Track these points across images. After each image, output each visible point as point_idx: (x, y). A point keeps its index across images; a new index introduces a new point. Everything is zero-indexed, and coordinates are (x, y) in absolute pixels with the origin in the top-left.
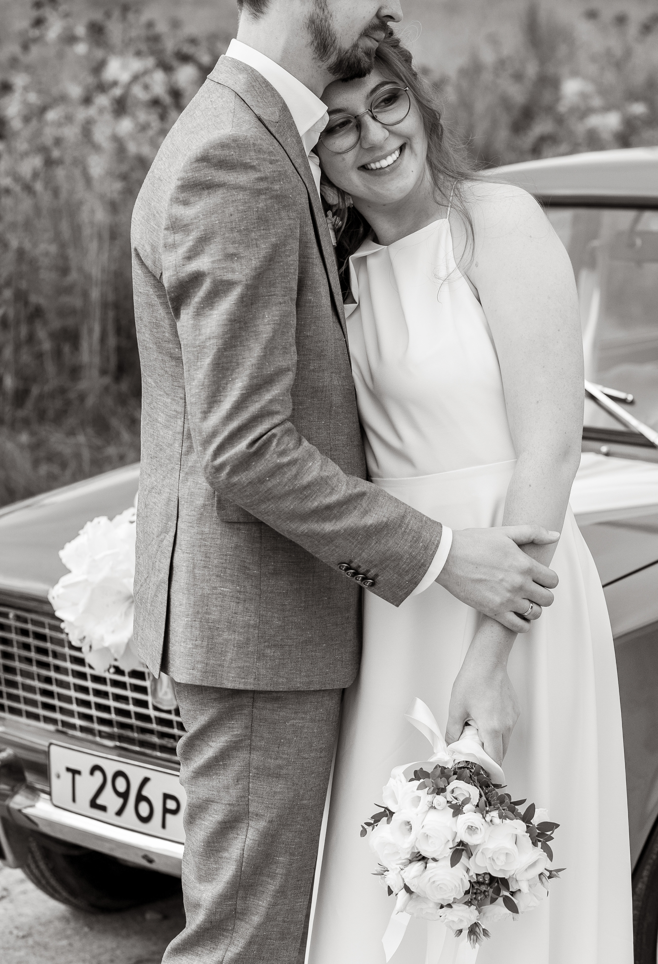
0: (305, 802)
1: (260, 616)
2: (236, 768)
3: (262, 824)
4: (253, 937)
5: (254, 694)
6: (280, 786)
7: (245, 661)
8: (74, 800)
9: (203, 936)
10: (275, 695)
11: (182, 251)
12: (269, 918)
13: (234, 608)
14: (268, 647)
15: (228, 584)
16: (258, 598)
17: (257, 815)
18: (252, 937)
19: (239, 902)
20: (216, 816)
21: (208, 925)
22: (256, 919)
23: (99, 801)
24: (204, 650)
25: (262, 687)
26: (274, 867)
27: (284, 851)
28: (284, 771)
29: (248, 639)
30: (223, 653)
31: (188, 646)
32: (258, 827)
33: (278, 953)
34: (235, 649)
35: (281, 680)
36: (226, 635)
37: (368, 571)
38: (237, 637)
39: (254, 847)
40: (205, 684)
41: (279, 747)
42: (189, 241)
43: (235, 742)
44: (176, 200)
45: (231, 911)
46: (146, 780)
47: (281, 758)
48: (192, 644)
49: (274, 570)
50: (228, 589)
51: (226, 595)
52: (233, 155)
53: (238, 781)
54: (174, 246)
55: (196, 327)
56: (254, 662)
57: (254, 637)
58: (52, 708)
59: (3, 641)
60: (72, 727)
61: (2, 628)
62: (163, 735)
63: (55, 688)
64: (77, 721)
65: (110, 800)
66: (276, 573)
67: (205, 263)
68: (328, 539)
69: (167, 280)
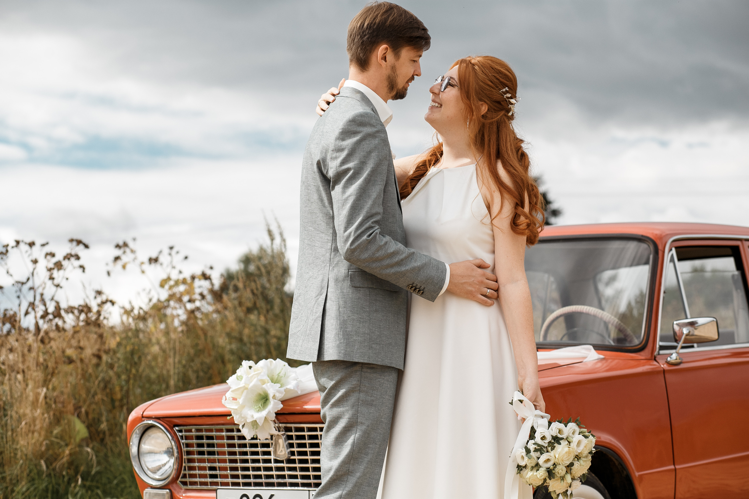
1: (370, 330)
2: (352, 401)
3: (364, 427)
4: (356, 482)
5: (363, 365)
6: (372, 410)
7: (363, 349)
9: (332, 484)
10: (372, 366)
12: (364, 474)
13: (358, 326)
14: (374, 344)
15: (356, 315)
17: (361, 423)
19: (351, 466)
20: (342, 425)
21: (335, 477)
22: (358, 474)
24: (345, 345)
25: (371, 362)
26: (368, 450)
27: (372, 442)
28: (374, 403)
29: (365, 340)
30: (353, 346)
31: (337, 343)
32: (362, 429)
33: (367, 493)
34: (359, 344)
35: (379, 360)
36: (355, 338)
37: (421, 287)
38: (360, 339)
39: (360, 438)
40: (345, 360)
41: (372, 391)
42: (344, 154)
43: (353, 388)
45: (347, 470)
46: (272, 496)
47: (374, 396)
48: (339, 342)
49: (375, 309)
51: (354, 320)
52: (366, 120)
53: (353, 407)
54: (336, 158)
55: (344, 193)
56: (367, 350)
57: (367, 339)
58: (215, 476)
59: (188, 445)
60: (227, 484)
61: (187, 438)
62: (279, 477)
63: (217, 465)
64: (230, 480)
66: (376, 311)
67: (350, 165)
68: (403, 274)
69: (331, 173)
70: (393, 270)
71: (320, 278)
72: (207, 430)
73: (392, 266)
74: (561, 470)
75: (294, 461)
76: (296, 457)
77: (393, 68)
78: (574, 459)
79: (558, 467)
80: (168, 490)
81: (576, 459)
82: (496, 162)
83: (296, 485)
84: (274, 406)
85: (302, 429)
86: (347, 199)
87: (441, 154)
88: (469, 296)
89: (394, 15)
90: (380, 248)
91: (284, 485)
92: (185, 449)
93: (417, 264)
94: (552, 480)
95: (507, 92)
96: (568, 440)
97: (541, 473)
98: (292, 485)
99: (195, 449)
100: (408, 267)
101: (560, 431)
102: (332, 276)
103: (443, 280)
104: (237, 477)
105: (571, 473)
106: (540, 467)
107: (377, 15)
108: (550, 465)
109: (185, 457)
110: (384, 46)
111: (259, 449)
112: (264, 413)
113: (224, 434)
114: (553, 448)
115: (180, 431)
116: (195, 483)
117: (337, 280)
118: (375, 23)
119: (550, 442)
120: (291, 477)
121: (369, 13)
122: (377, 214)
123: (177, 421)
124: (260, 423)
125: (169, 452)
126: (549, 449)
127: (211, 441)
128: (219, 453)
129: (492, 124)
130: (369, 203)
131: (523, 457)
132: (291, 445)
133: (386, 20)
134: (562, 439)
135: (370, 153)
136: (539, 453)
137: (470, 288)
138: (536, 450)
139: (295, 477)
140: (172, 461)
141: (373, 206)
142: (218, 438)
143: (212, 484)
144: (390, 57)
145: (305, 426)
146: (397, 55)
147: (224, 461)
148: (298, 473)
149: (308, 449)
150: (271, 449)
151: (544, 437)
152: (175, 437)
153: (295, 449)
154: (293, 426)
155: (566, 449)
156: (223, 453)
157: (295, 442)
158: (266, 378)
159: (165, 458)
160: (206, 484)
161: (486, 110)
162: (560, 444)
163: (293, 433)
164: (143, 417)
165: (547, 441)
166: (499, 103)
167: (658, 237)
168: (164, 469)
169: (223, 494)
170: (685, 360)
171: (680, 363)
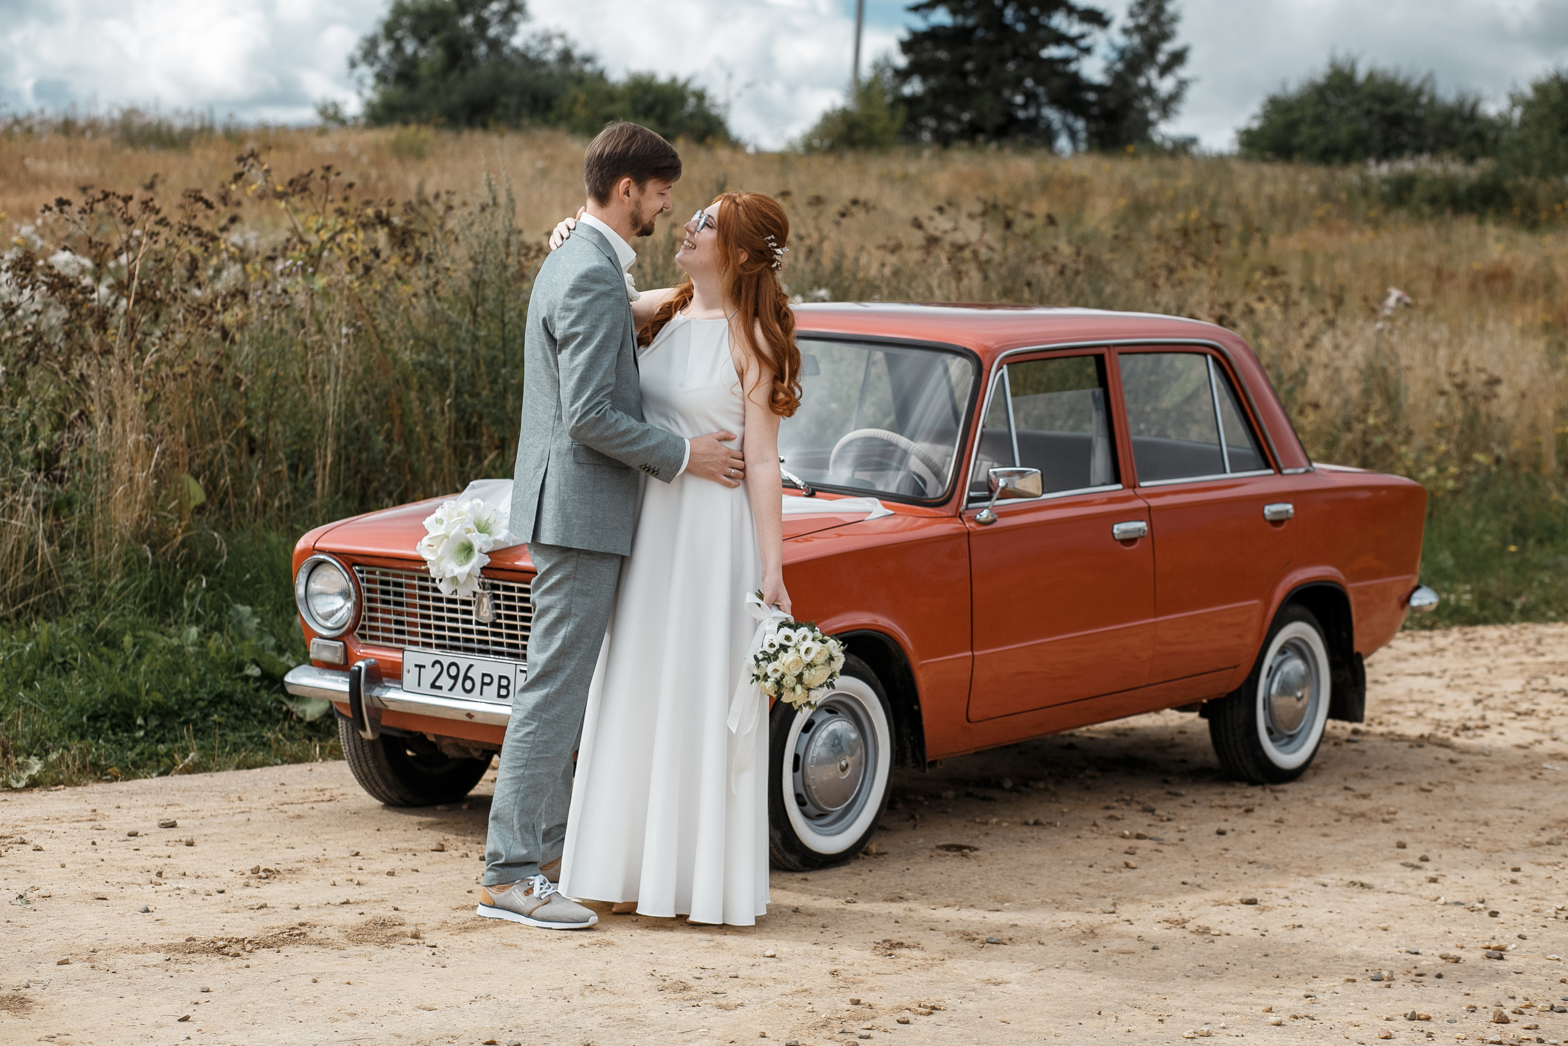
0: (599, 611)
1: (593, 512)
3: (578, 619)
4: (566, 680)
6: (588, 600)
8: (419, 686)
9: (539, 680)
11: (568, 321)
12: (575, 671)
13: (579, 507)
15: (577, 495)
16: (592, 503)
17: (575, 615)
19: (560, 662)
20: (553, 615)
21: (542, 673)
23: (437, 684)
24: (563, 528)
26: (580, 644)
27: (586, 636)
28: (591, 593)
30: (573, 530)
31: (555, 526)
32: (575, 621)
34: (579, 528)
35: (601, 546)
36: (574, 521)
37: (655, 467)
39: (572, 632)
40: (562, 545)
41: (590, 580)
42: (573, 316)
43: (568, 575)
44: (567, 296)
45: (555, 666)
46: (471, 666)
47: (591, 585)
48: (557, 525)
49: (601, 489)
50: (577, 497)
51: (575, 501)
52: (600, 276)
53: (567, 596)
54: (564, 318)
55: (571, 360)
56: (588, 535)
57: (589, 522)
58: (402, 632)
59: (369, 590)
60: (416, 643)
61: (369, 581)
62: (480, 642)
63: (405, 618)
64: (420, 639)
65: (445, 681)
66: (601, 491)
67: (579, 329)
68: (635, 454)
69: (558, 335)
70: (623, 450)
71: (541, 448)
72: (394, 576)
73: (623, 446)
75: (499, 626)
76: (503, 621)
77: (638, 204)
78: (804, 669)
79: (787, 678)
80: (341, 643)
82: (753, 322)
83: (501, 653)
84: (478, 560)
85: (512, 589)
86: (574, 369)
87: (691, 298)
88: (711, 476)
89: (638, 142)
90: (610, 426)
91: (487, 652)
92: (365, 595)
93: (652, 442)
95: (772, 241)
98: (496, 653)
99: (379, 596)
100: (641, 447)
102: (554, 447)
103: (681, 461)
104: (429, 636)
109: (365, 603)
110: (626, 180)
111: (458, 606)
112: (467, 568)
113: (416, 582)
115: (361, 572)
116: (376, 638)
117: (558, 453)
118: (616, 153)
120: (495, 643)
122: (609, 385)
123: (360, 560)
124: (462, 580)
125: (345, 595)
127: (398, 589)
128: (408, 605)
129: (750, 276)
130: (601, 374)
132: (498, 607)
133: (628, 150)
135: (603, 315)
137: (712, 469)
139: (501, 644)
140: (349, 605)
141: (604, 377)
142: (409, 586)
143: (398, 641)
144: (633, 191)
145: (516, 585)
146: (642, 190)
147: (414, 615)
148: (505, 640)
149: (518, 614)
150: (473, 608)
152: (353, 577)
153: (502, 612)
154: (501, 583)
156: (414, 606)
157: (502, 602)
158: (472, 526)
159: (339, 602)
160: (390, 640)
161: (745, 259)
163: (501, 593)
164: (314, 548)
166: (761, 252)
167: (987, 350)
168: (339, 615)
169: (412, 657)
170: (1002, 515)
171: (994, 521)
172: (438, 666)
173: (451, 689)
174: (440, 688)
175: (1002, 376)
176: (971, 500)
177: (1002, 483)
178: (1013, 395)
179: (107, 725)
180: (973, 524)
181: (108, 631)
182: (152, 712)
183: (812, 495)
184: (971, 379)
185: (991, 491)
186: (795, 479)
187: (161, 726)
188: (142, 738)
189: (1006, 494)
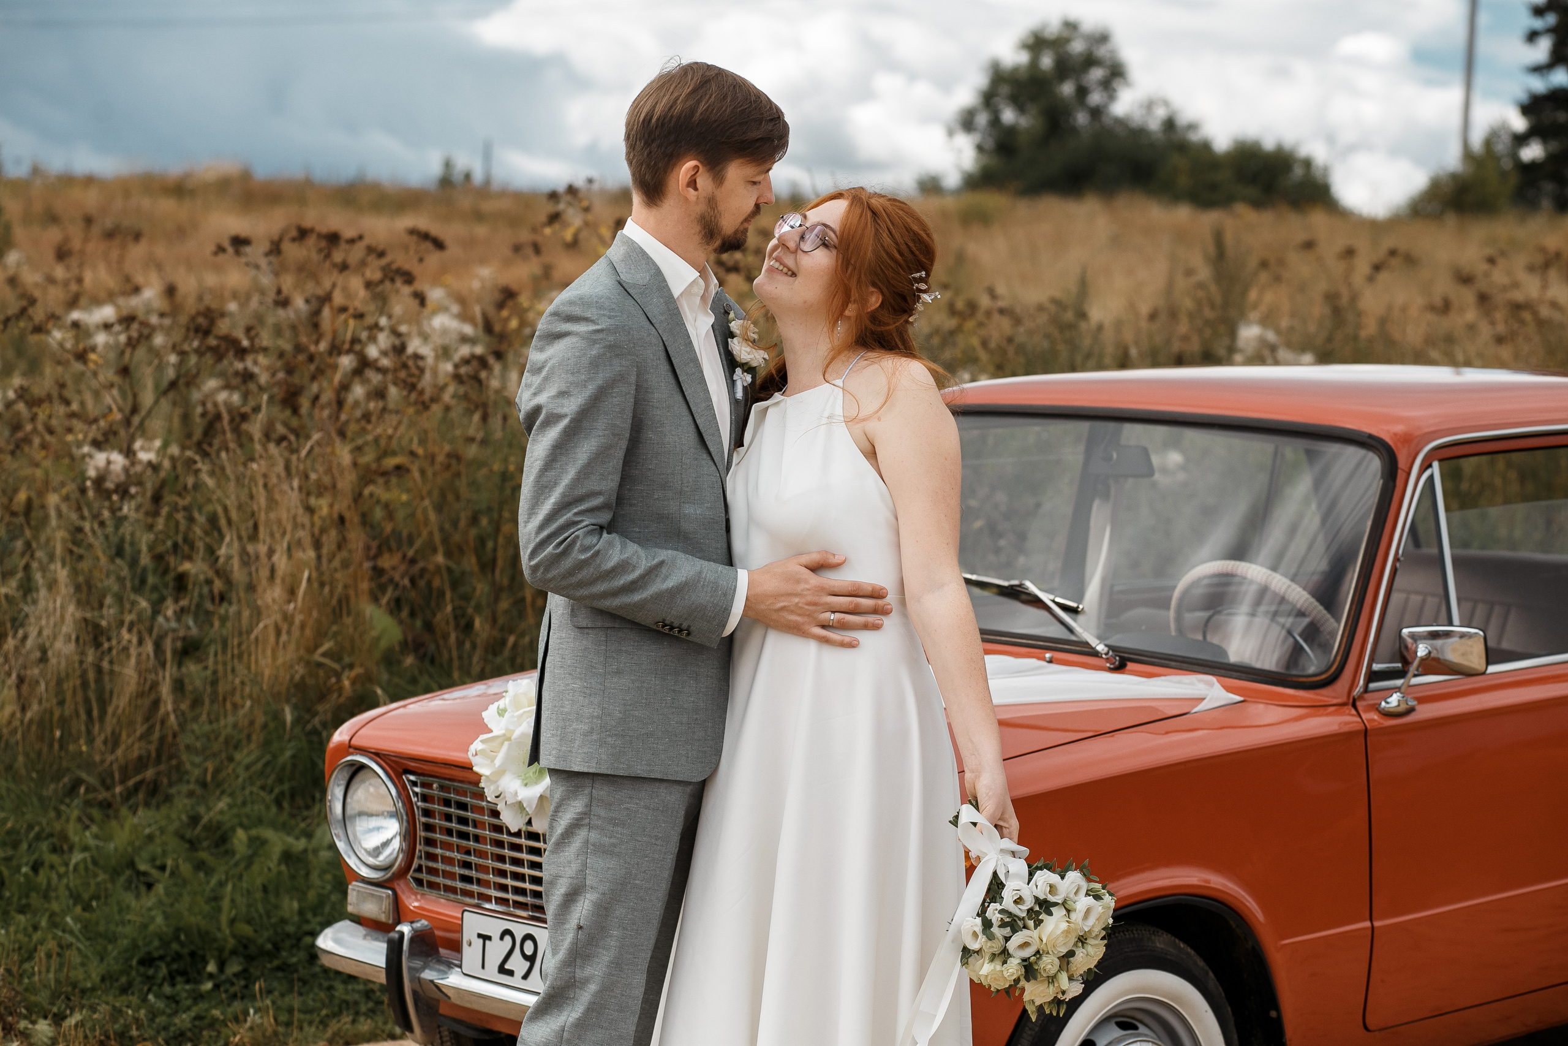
0: (637, 882)
1: (603, 709)
2: (577, 844)
3: (596, 897)
5: (594, 776)
6: (612, 863)
7: (589, 748)
8: (483, 967)
13: (582, 702)
14: (609, 735)
15: (578, 681)
16: (601, 693)
18: (590, 1003)
19: (577, 970)
22: (593, 988)
23: (507, 967)
24: (558, 738)
25: (603, 771)
26: (609, 940)
28: (617, 850)
29: (592, 729)
30: (573, 741)
32: (593, 899)
33: (616, 1023)
34: (582, 737)
35: (621, 766)
36: (575, 726)
37: (681, 624)
38: (584, 727)
39: (588, 917)
41: (614, 828)
43: (577, 819)
47: (616, 837)
49: (617, 669)
50: (577, 685)
51: (576, 691)
53: (579, 856)
56: (597, 749)
57: (597, 727)
58: (469, 880)
59: (425, 812)
60: (488, 899)
61: (424, 798)
63: (473, 859)
64: (493, 892)
65: (517, 964)
72: (457, 792)
74: (1049, 964)
78: (1075, 945)
79: (1044, 958)
80: (390, 892)
81: (1080, 944)
89: (710, 97)
92: (420, 818)
94: (1032, 981)
96: (1067, 906)
97: (1013, 969)
99: (437, 823)
101: (1052, 889)
104: (505, 888)
105: (1067, 971)
106: (1009, 955)
107: (677, 99)
108: (1027, 953)
109: (421, 833)
110: (692, 163)
113: (484, 804)
114: (1038, 923)
115: (414, 784)
116: (436, 886)
118: (672, 116)
119: (1030, 911)
121: (662, 94)
123: (411, 765)
125: (395, 815)
126: (1031, 923)
127: (463, 814)
131: (975, 934)
133: (693, 111)
134: (1055, 904)
136: (1008, 929)
138: (1003, 925)
142: (476, 809)
146: (719, 178)
147: (484, 855)
151: (1020, 898)
152: (401, 791)
155: (1064, 926)
159: (389, 828)
160: (453, 890)
161: (878, 305)
162: (1050, 914)
164: (350, 746)
165: (1025, 907)
167: (1407, 439)
168: (387, 852)
169: (474, 923)
170: (1422, 700)
171: (1411, 710)
172: (508, 938)
173: (525, 977)
174: (511, 973)
175: (1431, 478)
176: (1372, 676)
177: (1422, 651)
178: (1447, 509)
179: (164, 971)
180: (1375, 716)
181: (219, 825)
182: (234, 952)
183: (1120, 667)
184: (1377, 485)
185: (1406, 662)
186: (1093, 642)
187: (244, 974)
188: (209, 992)
189: (1432, 665)
